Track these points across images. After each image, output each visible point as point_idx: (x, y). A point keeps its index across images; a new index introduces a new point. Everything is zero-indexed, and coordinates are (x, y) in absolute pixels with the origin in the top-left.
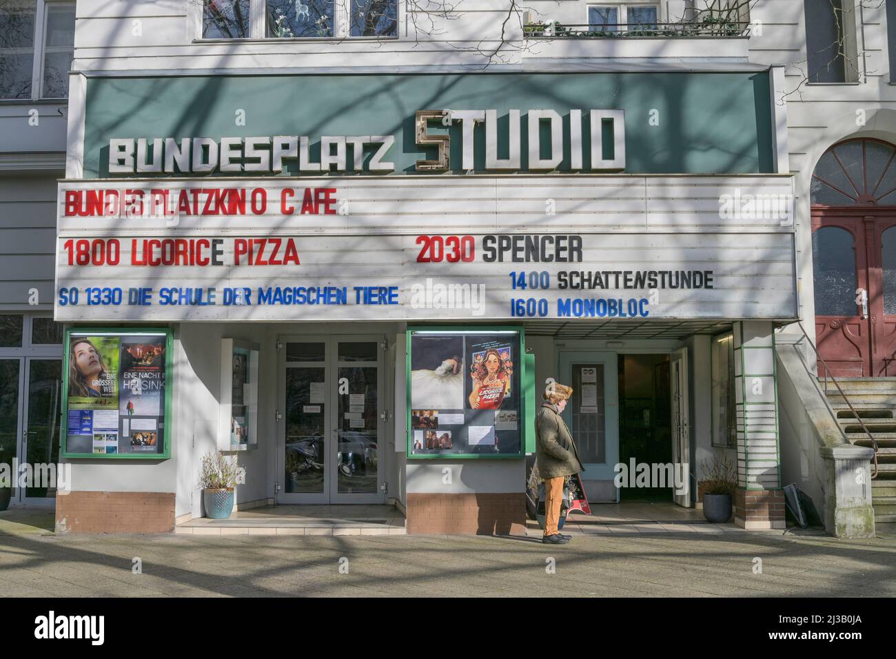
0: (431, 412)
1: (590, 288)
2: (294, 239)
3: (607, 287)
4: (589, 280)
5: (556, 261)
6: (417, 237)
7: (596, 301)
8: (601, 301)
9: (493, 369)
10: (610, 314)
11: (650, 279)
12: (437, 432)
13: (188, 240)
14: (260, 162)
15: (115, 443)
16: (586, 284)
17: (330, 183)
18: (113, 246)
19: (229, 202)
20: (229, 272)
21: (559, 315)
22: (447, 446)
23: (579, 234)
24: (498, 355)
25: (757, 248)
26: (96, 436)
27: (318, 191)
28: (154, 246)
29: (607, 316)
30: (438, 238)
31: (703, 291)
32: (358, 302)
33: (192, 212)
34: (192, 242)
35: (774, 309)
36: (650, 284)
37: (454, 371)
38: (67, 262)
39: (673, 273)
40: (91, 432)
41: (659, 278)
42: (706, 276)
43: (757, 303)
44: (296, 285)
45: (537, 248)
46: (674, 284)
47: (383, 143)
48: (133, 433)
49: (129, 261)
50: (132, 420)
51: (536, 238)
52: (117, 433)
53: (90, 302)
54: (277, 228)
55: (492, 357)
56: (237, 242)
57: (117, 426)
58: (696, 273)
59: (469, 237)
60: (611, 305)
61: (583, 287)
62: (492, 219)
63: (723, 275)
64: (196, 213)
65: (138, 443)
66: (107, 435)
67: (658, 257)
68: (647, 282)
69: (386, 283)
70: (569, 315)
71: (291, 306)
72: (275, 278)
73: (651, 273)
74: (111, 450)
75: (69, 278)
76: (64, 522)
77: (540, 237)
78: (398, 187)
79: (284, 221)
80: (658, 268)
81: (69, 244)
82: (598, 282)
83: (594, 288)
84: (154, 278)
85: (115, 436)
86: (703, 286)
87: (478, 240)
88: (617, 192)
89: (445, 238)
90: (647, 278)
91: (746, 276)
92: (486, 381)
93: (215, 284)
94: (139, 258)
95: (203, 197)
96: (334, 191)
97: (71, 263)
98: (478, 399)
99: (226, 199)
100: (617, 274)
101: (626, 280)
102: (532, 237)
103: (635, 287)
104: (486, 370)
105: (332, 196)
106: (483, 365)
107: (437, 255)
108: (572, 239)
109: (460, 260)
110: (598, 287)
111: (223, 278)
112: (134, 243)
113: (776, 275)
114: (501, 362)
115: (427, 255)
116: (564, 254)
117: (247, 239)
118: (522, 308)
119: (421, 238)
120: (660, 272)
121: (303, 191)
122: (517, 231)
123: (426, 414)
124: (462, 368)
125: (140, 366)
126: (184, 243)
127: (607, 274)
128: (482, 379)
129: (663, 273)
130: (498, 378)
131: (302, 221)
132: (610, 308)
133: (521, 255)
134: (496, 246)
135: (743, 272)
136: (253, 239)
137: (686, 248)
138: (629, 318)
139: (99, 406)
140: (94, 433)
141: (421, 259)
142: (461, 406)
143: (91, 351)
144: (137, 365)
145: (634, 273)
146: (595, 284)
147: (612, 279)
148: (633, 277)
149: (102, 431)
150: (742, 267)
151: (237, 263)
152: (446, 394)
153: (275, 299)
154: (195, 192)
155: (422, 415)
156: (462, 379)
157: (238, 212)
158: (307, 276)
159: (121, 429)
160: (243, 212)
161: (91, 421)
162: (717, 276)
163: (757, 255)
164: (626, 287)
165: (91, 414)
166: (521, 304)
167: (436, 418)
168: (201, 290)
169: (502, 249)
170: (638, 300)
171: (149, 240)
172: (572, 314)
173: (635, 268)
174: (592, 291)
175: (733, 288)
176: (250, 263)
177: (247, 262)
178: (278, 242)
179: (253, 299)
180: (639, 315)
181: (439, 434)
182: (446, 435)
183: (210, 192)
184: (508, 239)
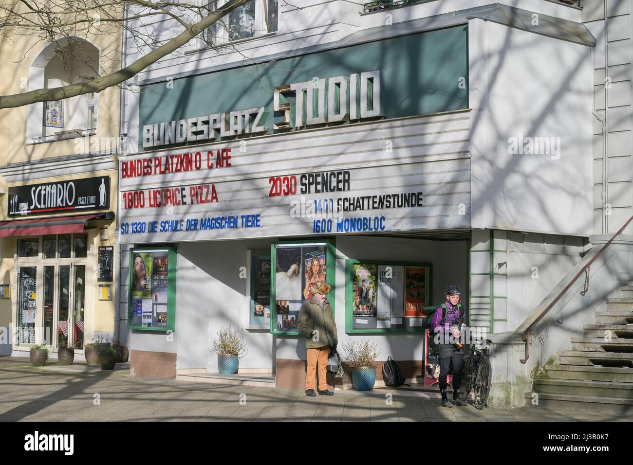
0: (286, 301)
1: (354, 210)
2: (215, 185)
3: (363, 209)
4: (353, 204)
5: (337, 191)
6: (269, 178)
7: (357, 219)
8: (359, 219)
9: (316, 271)
10: (364, 229)
11: (387, 201)
12: (289, 316)
13: (171, 189)
14: (203, 134)
15: (150, 321)
16: (352, 207)
17: (228, 145)
18: (142, 195)
19: (186, 163)
20: (189, 208)
21: (338, 231)
22: (294, 326)
23: (349, 169)
24: (319, 261)
25: (449, 172)
26: (144, 315)
27: (223, 151)
28: (158, 194)
29: (362, 230)
30: (279, 178)
31: (417, 208)
32: (242, 227)
33: (171, 171)
34: (172, 189)
35: (458, 222)
36: (386, 205)
37: (297, 273)
38: (124, 207)
39: (400, 195)
40: (141, 313)
41: (392, 200)
42: (418, 197)
43: (448, 216)
44: (216, 216)
45: (327, 181)
46: (400, 204)
47: (258, 113)
48: (158, 314)
49: (148, 205)
50: (158, 306)
51: (327, 174)
52: (151, 314)
53: (134, 232)
54: (205, 178)
55: (316, 262)
56: (191, 189)
57: (151, 310)
58: (413, 194)
59: (293, 176)
60: (364, 222)
61: (350, 210)
62: (304, 163)
63: (429, 195)
64: (172, 171)
65: (159, 321)
66: (148, 315)
67: (392, 183)
68: (385, 203)
69: (254, 212)
70: (342, 231)
71: (214, 230)
72: (208, 211)
73: (387, 196)
74: (149, 325)
75: (125, 217)
76: (133, 370)
77: (329, 173)
78: (258, 144)
79: (208, 174)
80: (391, 192)
81: (124, 196)
82: (358, 205)
83: (356, 210)
84: (158, 215)
85: (150, 316)
86: (417, 205)
87: (298, 177)
88: (367, 135)
89: (282, 178)
90: (385, 200)
91: (442, 195)
92: (313, 281)
93: (183, 217)
94: (152, 203)
95: (175, 160)
96: (229, 150)
97: (126, 208)
98: (308, 293)
99: (185, 161)
100: (369, 198)
101: (374, 202)
102: (325, 174)
103: (378, 208)
104: (312, 272)
105: (229, 154)
106: (311, 268)
107: (278, 191)
108: (345, 173)
109: (290, 194)
110: (358, 209)
111: (186, 213)
112: (150, 191)
113: (460, 193)
114: (320, 266)
115: (274, 191)
116: (341, 185)
117: (195, 186)
118: (319, 226)
119: (272, 179)
120: (392, 195)
121: (217, 151)
122: (316, 170)
123: (283, 304)
124: (300, 271)
125: (161, 271)
126: (169, 190)
127: (363, 198)
128: (310, 278)
129: (394, 196)
130: (318, 277)
131: (217, 172)
132: (365, 224)
133: (319, 187)
134: (307, 182)
135: (440, 192)
136: (197, 186)
137: (407, 175)
138: (375, 232)
139: (144, 297)
140: (143, 314)
141: (271, 195)
142: (299, 298)
143: (141, 262)
144: (159, 271)
145: (378, 197)
146: (357, 207)
147: (366, 201)
148: (377, 200)
149: (146, 312)
150: (440, 188)
151: (192, 203)
152: (292, 289)
153: (207, 226)
154: (172, 157)
155: (281, 304)
156: (301, 278)
157: (190, 169)
158: (221, 210)
159: (153, 312)
160: (191, 169)
161: (141, 306)
162: (426, 196)
163: (448, 177)
164: (374, 208)
165: (141, 302)
166: (318, 224)
167: (288, 306)
168: (177, 221)
169: (310, 184)
170: (379, 217)
171: (155, 190)
172: (344, 230)
173: (378, 193)
174: (355, 212)
175: (434, 205)
176: (198, 203)
177: (196, 202)
178: (208, 187)
179: (198, 226)
180: (379, 229)
181: (290, 317)
182: (293, 318)
183: (178, 156)
184: (312, 176)
